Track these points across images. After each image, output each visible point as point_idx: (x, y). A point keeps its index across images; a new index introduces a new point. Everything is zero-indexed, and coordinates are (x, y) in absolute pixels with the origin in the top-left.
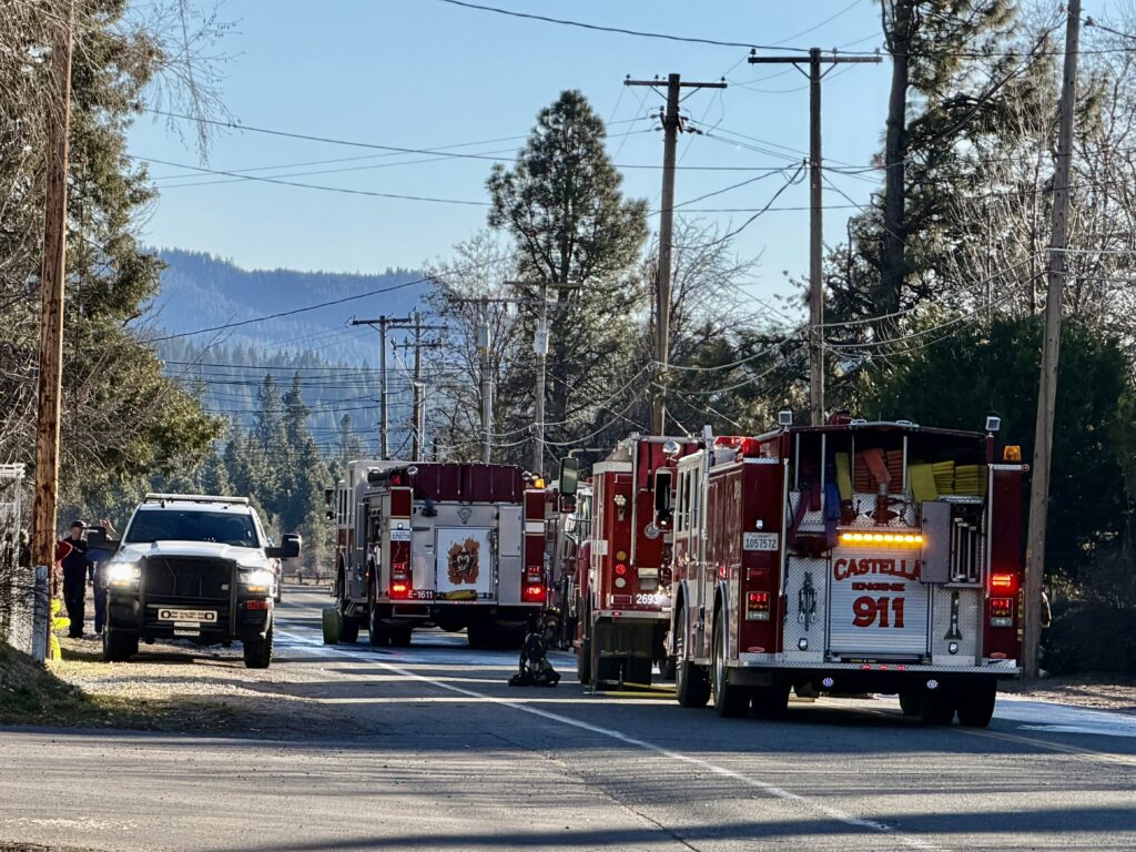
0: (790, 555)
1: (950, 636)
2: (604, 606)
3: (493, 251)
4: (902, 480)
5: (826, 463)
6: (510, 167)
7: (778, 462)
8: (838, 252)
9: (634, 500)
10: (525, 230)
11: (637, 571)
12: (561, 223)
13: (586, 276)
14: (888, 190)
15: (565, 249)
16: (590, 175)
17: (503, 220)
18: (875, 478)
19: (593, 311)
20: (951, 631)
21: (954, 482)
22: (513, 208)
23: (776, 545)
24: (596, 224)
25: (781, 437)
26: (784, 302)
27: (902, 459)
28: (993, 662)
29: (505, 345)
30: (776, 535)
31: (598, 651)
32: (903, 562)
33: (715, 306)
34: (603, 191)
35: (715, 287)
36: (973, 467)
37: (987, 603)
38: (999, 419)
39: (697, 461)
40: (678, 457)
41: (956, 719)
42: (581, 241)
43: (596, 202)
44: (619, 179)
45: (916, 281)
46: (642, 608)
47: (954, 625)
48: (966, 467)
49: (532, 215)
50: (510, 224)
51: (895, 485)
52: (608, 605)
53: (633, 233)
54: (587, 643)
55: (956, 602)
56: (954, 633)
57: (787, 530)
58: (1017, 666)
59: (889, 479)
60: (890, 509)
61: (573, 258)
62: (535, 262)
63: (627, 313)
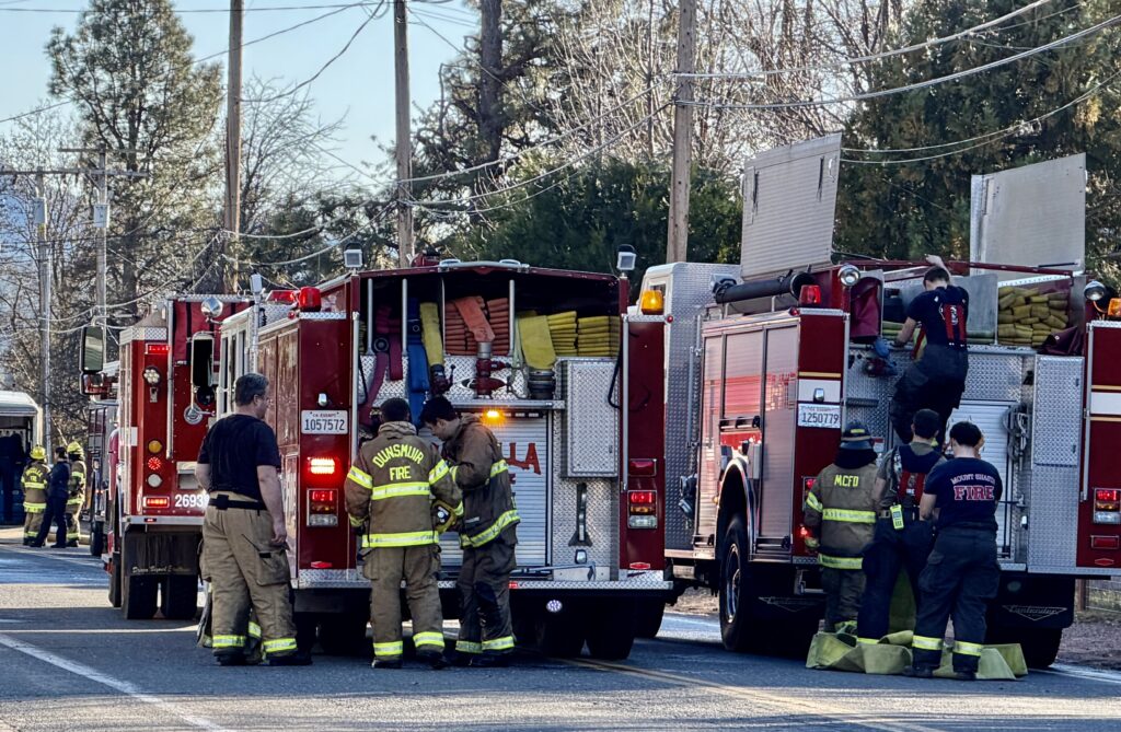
0: (363, 440)
1: (576, 541)
2: (134, 512)
3: (55, 122)
4: (508, 338)
5: (408, 318)
6: (71, 30)
7: (345, 317)
8: (431, 113)
9: (169, 374)
10: (88, 98)
11: (175, 465)
12: (128, 91)
13: (157, 147)
14: (484, 31)
15: (134, 118)
16: (158, 37)
17: (64, 88)
18: (473, 336)
19: (165, 186)
20: (577, 535)
21: (577, 339)
22: (75, 74)
23: (345, 426)
24: (166, 90)
25: (348, 284)
26: (372, 171)
27: (508, 309)
28: (632, 575)
29: (70, 224)
30: (345, 413)
31: (129, 568)
32: (513, 446)
33: (295, 175)
34: (173, 54)
35: (296, 154)
36: (602, 319)
37: (624, 496)
38: (634, 255)
39: (245, 321)
40: (222, 318)
41: (585, 650)
42: (152, 110)
43: (167, 66)
44: (190, 42)
45: (517, 134)
46: (183, 512)
47: (581, 527)
48: (592, 319)
49: (97, 81)
50: (72, 92)
51: (501, 344)
52: (139, 509)
53: (207, 99)
54: (117, 557)
55: (584, 496)
56: (582, 538)
57: (360, 406)
58: (665, 579)
59: (492, 336)
60: (494, 375)
61: (141, 127)
62: (101, 133)
63: (202, 187)
